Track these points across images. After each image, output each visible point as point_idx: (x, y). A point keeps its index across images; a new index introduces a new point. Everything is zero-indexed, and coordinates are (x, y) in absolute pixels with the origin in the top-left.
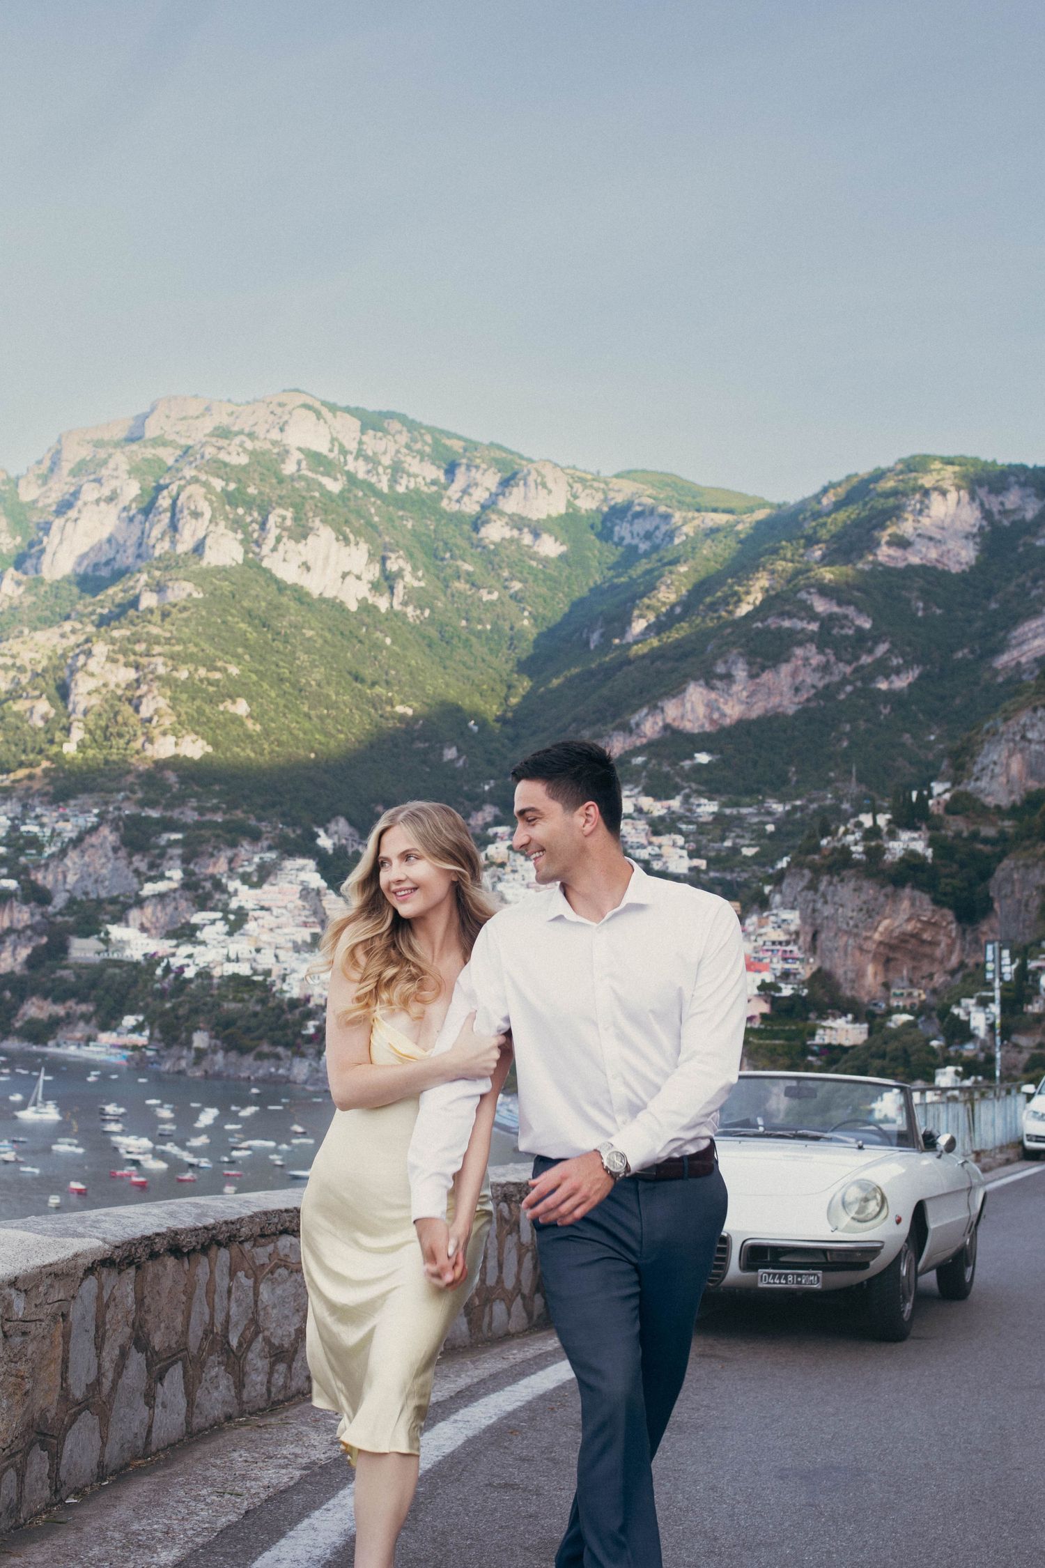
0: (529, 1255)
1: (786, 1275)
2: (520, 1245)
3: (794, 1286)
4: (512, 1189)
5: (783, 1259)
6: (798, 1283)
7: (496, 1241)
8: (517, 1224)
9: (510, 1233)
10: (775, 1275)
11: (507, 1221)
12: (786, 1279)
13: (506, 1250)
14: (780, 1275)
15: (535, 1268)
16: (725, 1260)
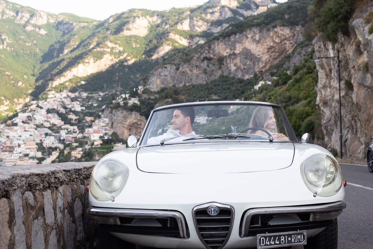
0: (54, 232)
1: (280, 236)
2: (46, 226)
3: (285, 245)
4: (35, 179)
5: (271, 223)
6: (290, 242)
7: (23, 227)
8: (42, 209)
9: (36, 218)
10: (270, 237)
11: (32, 208)
12: (279, 240)
13: (33, 233)
14: (275, 237)
15: (59, 241)
16: (228, 229)
